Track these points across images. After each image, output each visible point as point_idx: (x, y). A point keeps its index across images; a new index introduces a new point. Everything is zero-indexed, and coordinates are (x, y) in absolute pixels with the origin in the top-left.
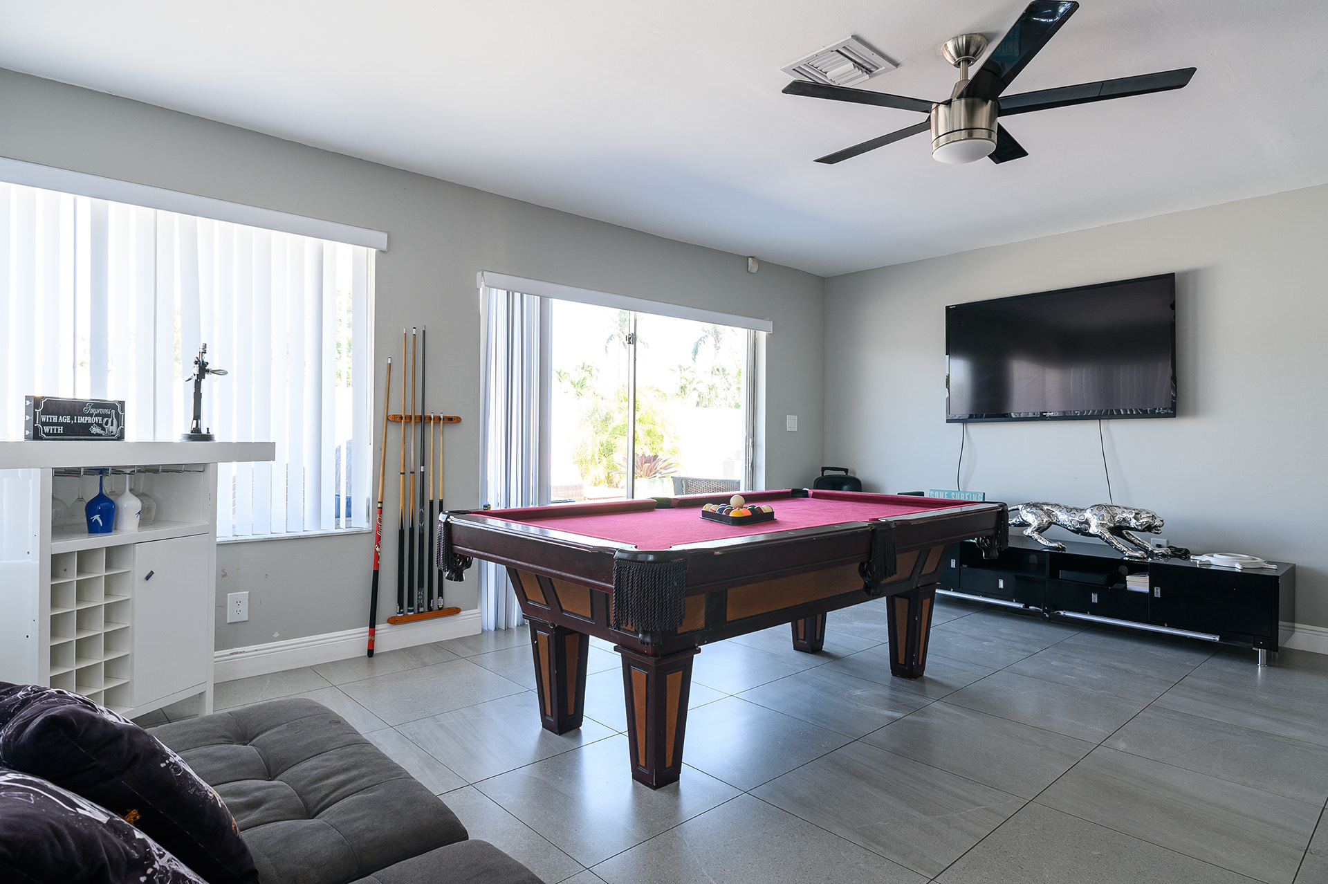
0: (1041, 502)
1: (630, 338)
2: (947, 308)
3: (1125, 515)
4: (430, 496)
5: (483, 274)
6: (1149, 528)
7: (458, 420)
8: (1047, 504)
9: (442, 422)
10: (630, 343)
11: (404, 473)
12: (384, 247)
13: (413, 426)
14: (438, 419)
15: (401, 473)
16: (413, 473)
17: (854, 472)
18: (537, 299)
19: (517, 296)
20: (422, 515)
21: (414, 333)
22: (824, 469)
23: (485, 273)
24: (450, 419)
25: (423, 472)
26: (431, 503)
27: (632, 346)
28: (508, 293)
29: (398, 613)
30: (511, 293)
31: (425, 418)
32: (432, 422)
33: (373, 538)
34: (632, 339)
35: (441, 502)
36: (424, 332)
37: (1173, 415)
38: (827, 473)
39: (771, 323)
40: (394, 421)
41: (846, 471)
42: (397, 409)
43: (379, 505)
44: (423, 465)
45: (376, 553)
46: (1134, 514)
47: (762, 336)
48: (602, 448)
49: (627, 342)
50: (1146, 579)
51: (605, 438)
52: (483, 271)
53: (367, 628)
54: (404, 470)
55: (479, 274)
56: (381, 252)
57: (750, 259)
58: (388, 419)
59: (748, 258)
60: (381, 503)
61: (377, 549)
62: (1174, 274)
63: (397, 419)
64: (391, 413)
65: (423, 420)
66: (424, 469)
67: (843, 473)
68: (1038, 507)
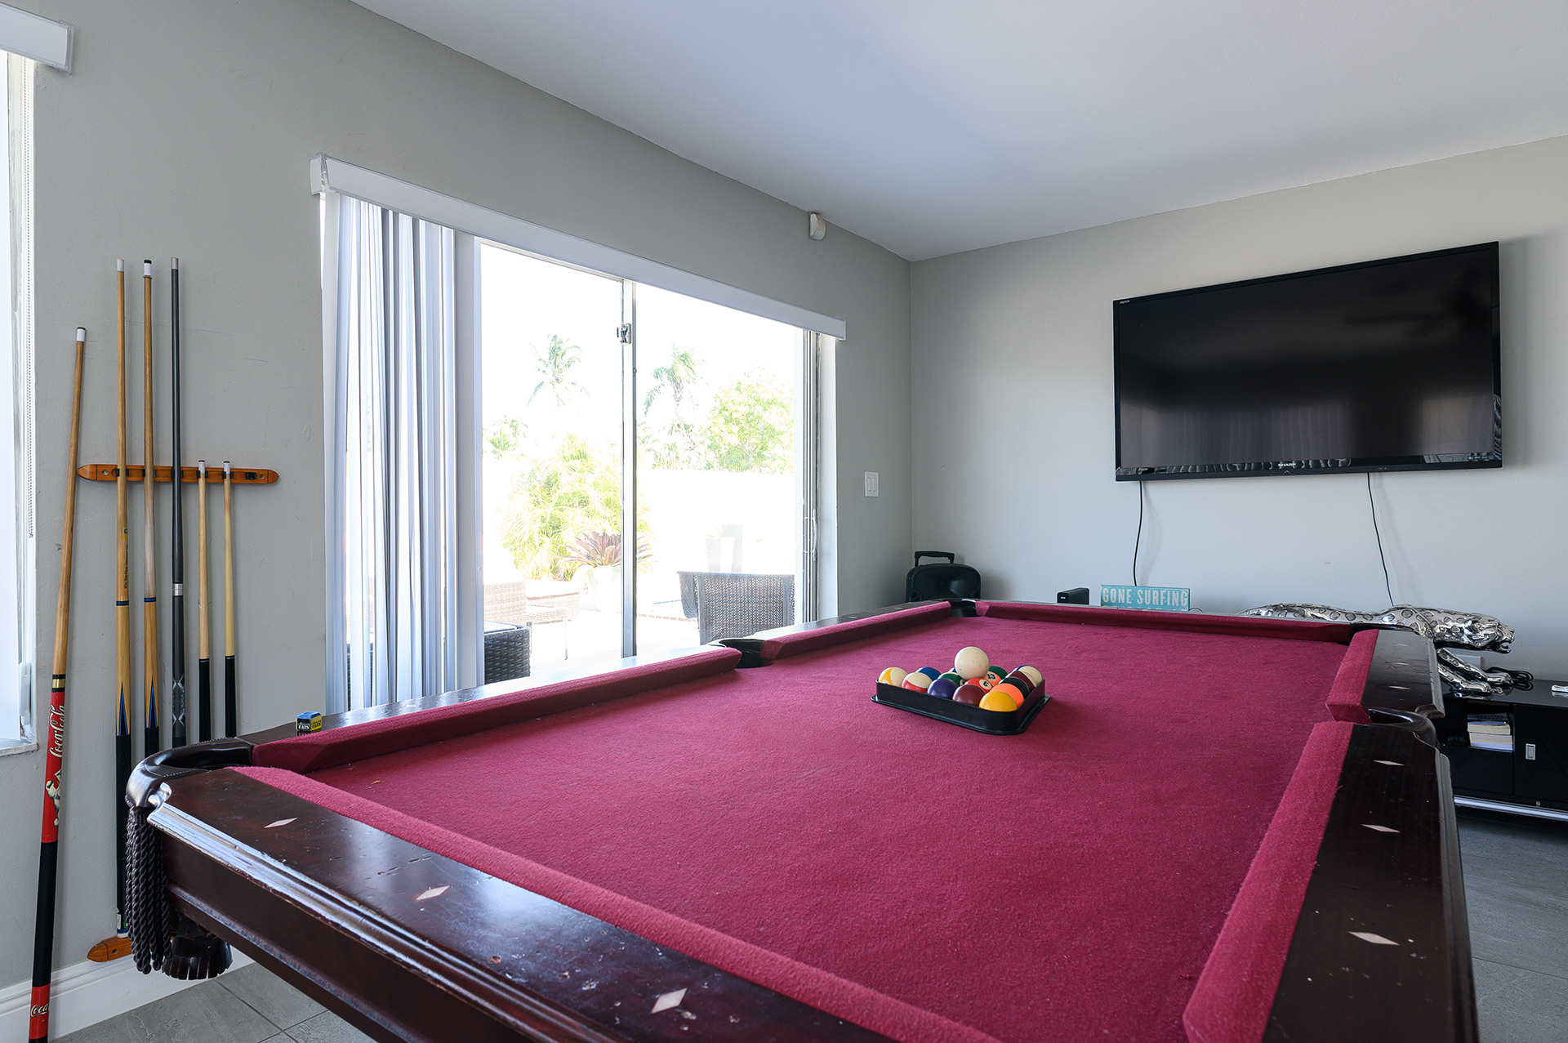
0: (1299, 601)
1: (624, 333)
2: (1116, 303)
3: (1450, 624)
4: (198, 650)
5: (324, 166)
6: (1494, 645)
7: (271, 478)
8: (1312, 608)
9: (227, 481)
10: (624, 341)
11: (125, 603)
12: (60, 60)
13: (149, 492)
14: (215, 477)
15: (118, 603)
16: (153, 600)
17: (962, 558)
18: (447, 235)
19: (405, 222)
20: (179, 698)
21: (147, 273)
22: (918, 555)
23: (328, 161)
24: (251, 476)
25: (181, 597)
26: (205, 667)
27: (628, 347)
28: (384, 213)
29: (119, 931)
30: (391, 213)
31: (181, 473)
32: (202, 481)
33: (40, 763)
34: (627, 334)
35: (230, 663)
36: (175, 273)
37: (1496, 464)
38: (924, 561)
39: (843, 324)
40: (96, 480)
41: (951, 556)
42: (102, 448)
43: (56, 683)
44: (180, 582)
45: (49, 800)
46: (1470, 623)
47: (829, 344)
48: (544, 525)
49: (620, 339)
50: (1506, 729)
51: (549, 510)
52: (325, 157)
53: (28, 984)
54: (127, 594)
55: (316, 163)
56: (48, 73)
57: (813, 216)
58: (77, 476)
59: (809, 214)
60: (61, 677)
61: (52, 791)
62: (1497, 242)
63: (103, 475)
64: (87, 460)
65: (179, 477)
66: (182, 590)
67: (946, 560)
68: (1297, 612)
